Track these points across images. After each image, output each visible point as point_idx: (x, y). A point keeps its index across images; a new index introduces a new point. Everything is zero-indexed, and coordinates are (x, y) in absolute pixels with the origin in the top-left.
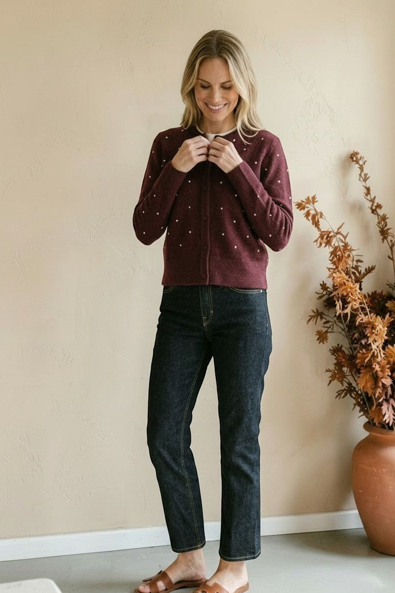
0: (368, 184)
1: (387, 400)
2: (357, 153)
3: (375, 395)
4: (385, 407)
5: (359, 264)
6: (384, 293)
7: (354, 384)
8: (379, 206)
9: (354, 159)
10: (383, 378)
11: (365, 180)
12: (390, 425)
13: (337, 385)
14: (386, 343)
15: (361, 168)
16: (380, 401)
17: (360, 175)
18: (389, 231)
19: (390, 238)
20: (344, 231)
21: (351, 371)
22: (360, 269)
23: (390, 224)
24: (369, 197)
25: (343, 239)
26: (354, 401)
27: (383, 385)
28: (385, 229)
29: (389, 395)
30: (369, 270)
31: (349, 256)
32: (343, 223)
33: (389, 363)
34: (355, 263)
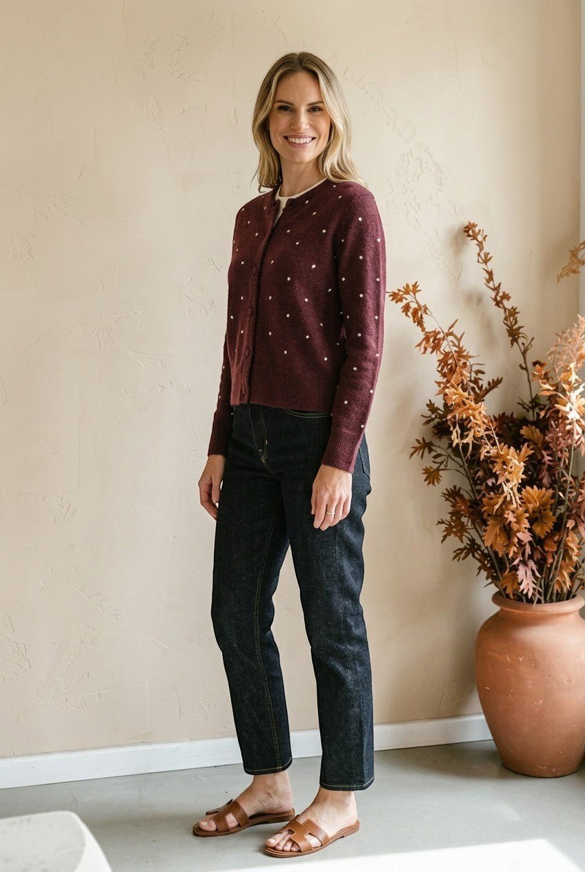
0: (490, 266)
1: (524, 563)
2: (475, 226)
3: (507, 555)
4: (521, 572)
5: (480, 376)
6: (515, 416)
7: (478, 541)
8: (506, 296)
9: (471, 232)
10: (519, 531)
11: (486, 261)
12: (530, 595)
13: (454, 543)
14: (523, 484)
15: (480, 245)
16: (516, 562)
17: (479, 255)
18: (521, 330)
19: (521, 340)
20: (457, 331)
21: (473, 523)
22: (481, 383)
23: (522, 320)
24: (491, 284)
25: (457, 343)
26: (479, 564)
27: (520, 541)
28: (515, 327)
29: (527, 556)
30: (494, 384)
31: (465, 364)
32: (456, 321)
33: (526, 511)
34: (473, 375)
